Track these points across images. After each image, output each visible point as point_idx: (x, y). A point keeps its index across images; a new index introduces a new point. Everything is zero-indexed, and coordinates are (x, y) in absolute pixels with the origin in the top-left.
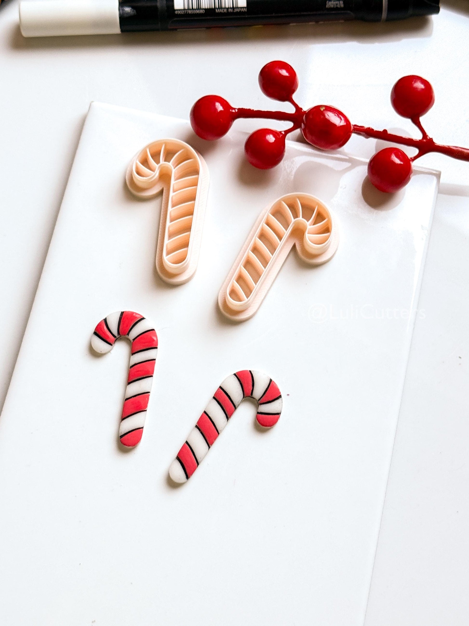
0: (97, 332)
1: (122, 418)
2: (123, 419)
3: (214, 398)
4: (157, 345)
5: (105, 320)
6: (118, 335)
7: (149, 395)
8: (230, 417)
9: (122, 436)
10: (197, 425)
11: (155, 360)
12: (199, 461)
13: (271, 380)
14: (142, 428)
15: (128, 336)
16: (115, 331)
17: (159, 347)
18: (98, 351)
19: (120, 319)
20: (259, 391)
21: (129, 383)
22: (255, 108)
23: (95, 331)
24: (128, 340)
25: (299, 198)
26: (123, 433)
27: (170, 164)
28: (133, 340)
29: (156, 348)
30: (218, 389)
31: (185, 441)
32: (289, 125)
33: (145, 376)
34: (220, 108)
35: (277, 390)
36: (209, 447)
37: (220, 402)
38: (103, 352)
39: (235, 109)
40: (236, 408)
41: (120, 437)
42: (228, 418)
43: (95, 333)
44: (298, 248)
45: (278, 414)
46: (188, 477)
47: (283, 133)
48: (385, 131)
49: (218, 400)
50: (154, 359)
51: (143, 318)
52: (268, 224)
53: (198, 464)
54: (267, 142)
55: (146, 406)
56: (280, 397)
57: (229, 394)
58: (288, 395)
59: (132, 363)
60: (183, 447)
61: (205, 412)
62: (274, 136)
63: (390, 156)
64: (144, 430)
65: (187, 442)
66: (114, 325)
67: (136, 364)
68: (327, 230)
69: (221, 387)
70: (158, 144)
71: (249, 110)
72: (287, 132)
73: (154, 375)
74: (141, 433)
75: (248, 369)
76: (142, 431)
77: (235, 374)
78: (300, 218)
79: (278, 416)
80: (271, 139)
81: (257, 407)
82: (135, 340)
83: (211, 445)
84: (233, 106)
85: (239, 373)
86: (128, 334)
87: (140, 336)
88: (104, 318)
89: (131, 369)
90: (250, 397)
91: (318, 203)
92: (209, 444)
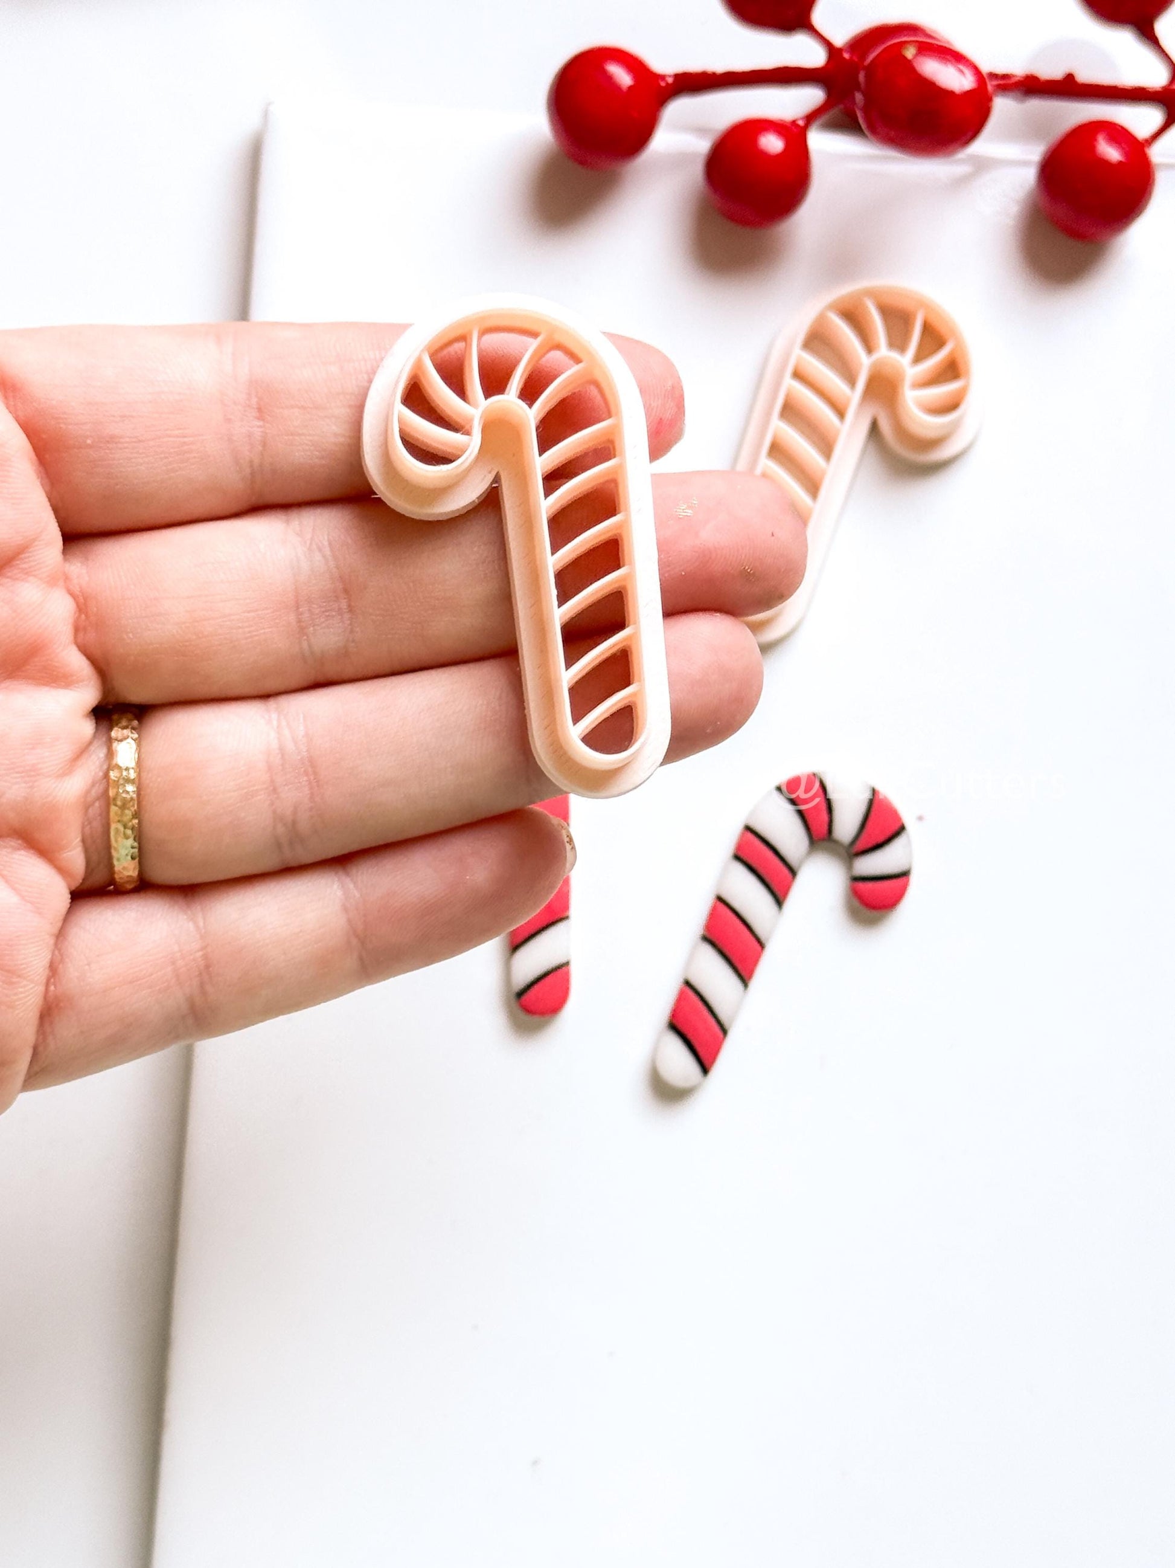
1: (509, 945)
2: (513, 947)
3: (737, 857)
8: (784, 899)
9: (520, 994)
10: (708, 935)
12: (726, 1027)
13: (874, 792)
14: (567, 964)
20: (846, 824)
22: (719, 65)
25: (871, 293)
26: (521, 986)
30: (742, 836)
31: (683, 980)
32: (810, 96)
34: (623, 77)
35: (894, 815)
36: (746, 985)
37: (754, 866)
39: (664, 77)
40: (794, 874)
41: (516, 996)
42: (779, 901)
44: (885, 427)
45: (905, 874)
46: (705, 1070)
47: (801, 123)
49: (750, 862)
52: (798, 375)
53: (725, 1032)
54: (764, 155)
55: (566, 906)
56: (902, 828)
57: (773, 842)
58: (921, 819)
60: (681, 994)
61: (720, 899)
62: (781, 136)
63: (1094, 147)
64: (572, 967)
65: (688, 983)
68: (952, 370)
69: (748, 829)
71: (704, 72)
72: (810, 119)
74: (566, 978)
75: (810, 770)
76: (568, 973)
77: (778, 789)
78: (883, 351)
79: (904, 878)
80: (772, 143)
81: (849, 866)
83: (750, 977)
84: (658, 69)
85: (787, 783)
90: (823, 840)
91: (923, 304)
92: (745, 978)
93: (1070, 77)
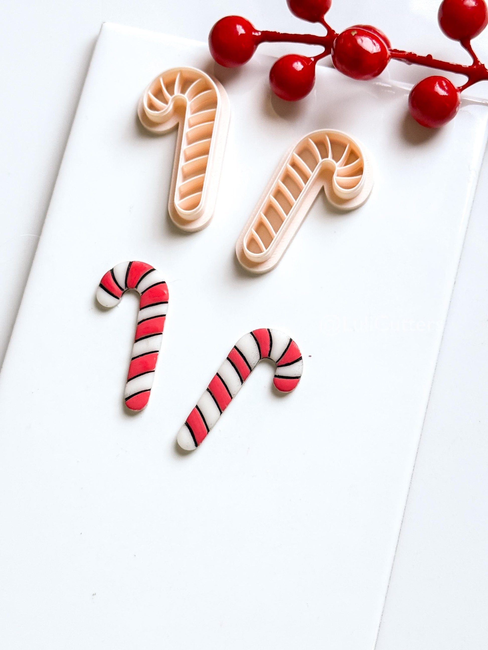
0: (103, 285)
1: (128, 378)
2: (129, 380)
3: (228, 359)
4: (168, 299)
5: (112, 271)
6: (126, 288)
7: (157, 355)
8: (245, 380)
9: (127, 399)
10: (209, 388)
11: (165, 315)
12: (209, 428)
13: (291, 340)
14: (150, 390)
15: (137, 288)
16: (122, 284)
17: (170, 301)
18: (104, 305)
19: (128, 269)
20: (277, 352)
21: (136, 341)
22: (281, 30)
23: (101, 283)
24: (136, 293)
25: (329, 134)
26: (128, 396)
27: (186, 96)
28: (141, 293)
29: (167, 303)
30: (233, 349)
31: (196, 405)
32: (320, 49)
33: (153, 334)
34: (241, 30)
35: (297, 351)
36: (221, 413)
37: (234, 363)
38: (108, 306)
39: (257, 31)
40: (251, 370)
41: (125, 399)
42: (242, 381)
43: (101, 286)
44: (327, 191)
45: (298, 378)
46: (197, 445)
47: (313, 59)
48: (429, 56)
49: (232, 361)
50: (165, 314)
51: (153, 270)
52: (292, 164)
53: (208, 431)
54: (294, 70)
55: (154, 367)
56: (301, 358)
57: (244, 355)
58: (310, 356)
59: (140, 319)
60: (193, 411)
61: (218, 374)
62: (303, 64)
63: (433, 87)
64: (152, 392)
65: (197, 407)
66: (121, 277)
67: (144, 320)
68: (359, 171)
69: (235, 347)
70: (173, 72)
71: (275, 32)
72: (317, 58)
73: (164, 332)
74: (148, 395)
75: (266, 327)
76: (149, 394)
77: (251, 333)
78: (330, 159)
79: (297, 379)
80: (298, 66)
81: (275, 370)
82: (144, 294)
83: (224, 410)
84: (257, 27)
85: (256, 331)
86: (136, 287)
87: (149, 289)
88: (111, 268)
89: (139, 325)
90: (267, 358)
91: (351, 142)
92: (221, 409)
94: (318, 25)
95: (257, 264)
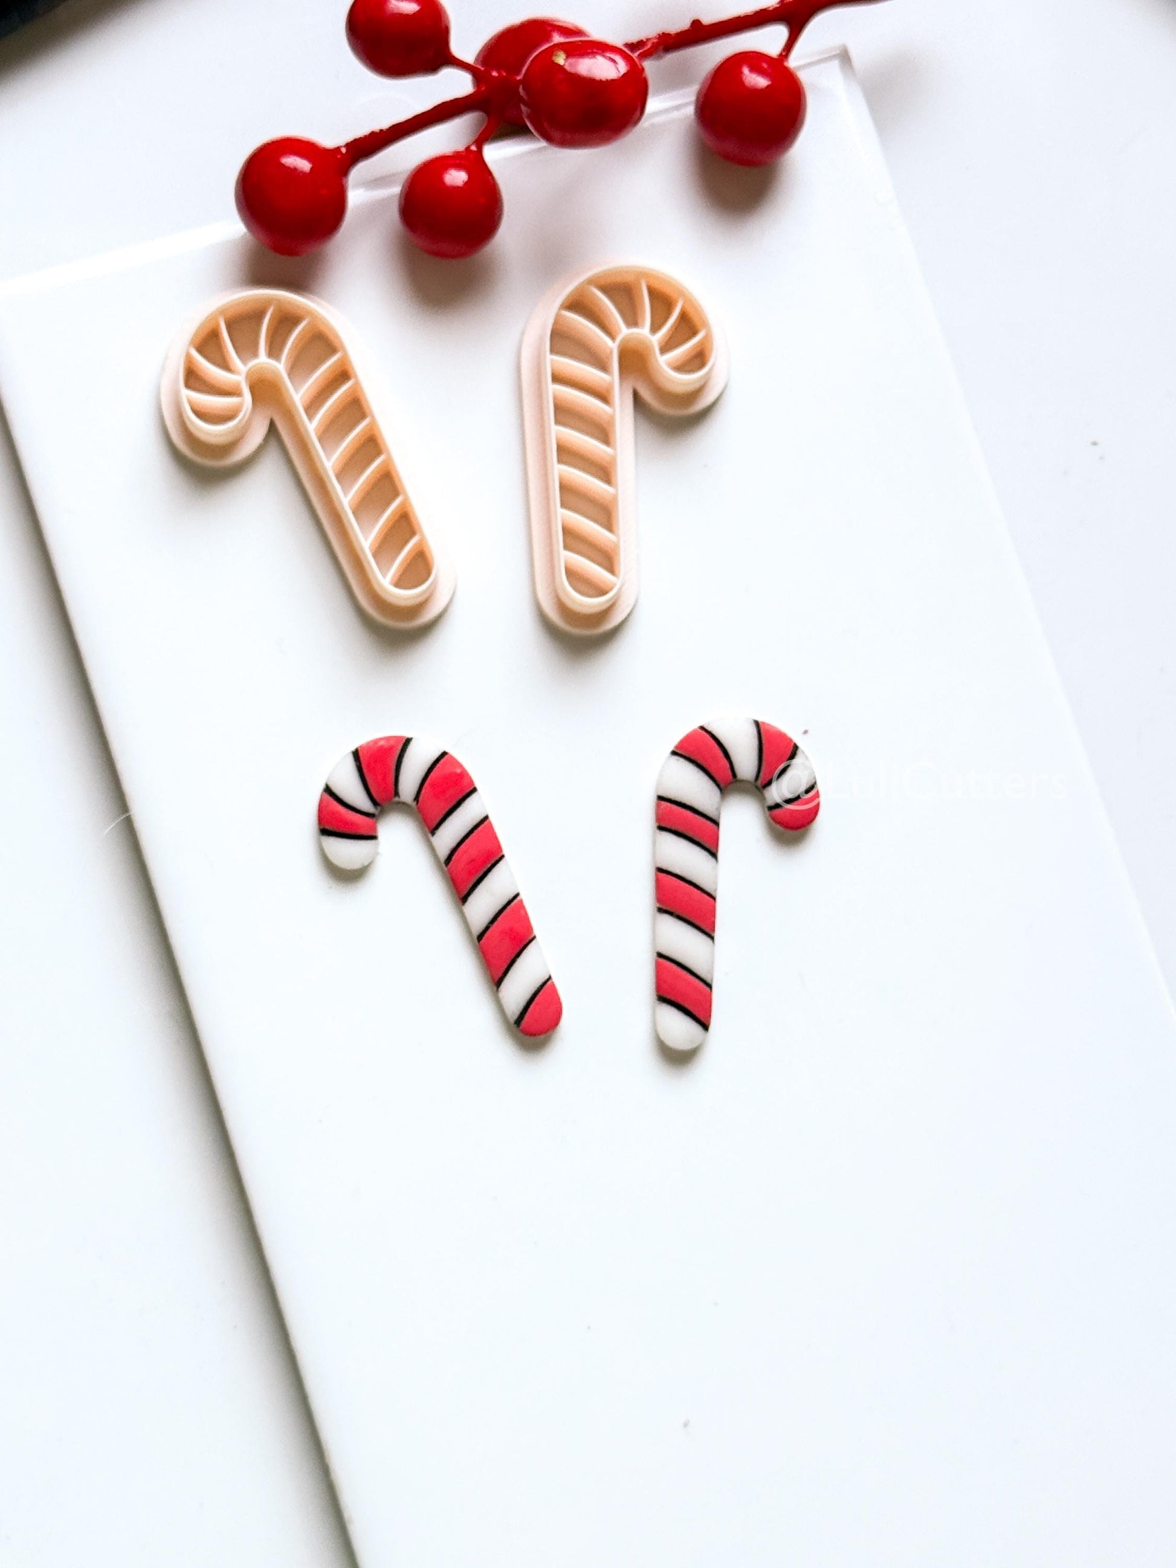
0: (328, 827)
1: (493, 984)
2: (496, 985)
3: (661, 828)
4: (471, 782)
5: (328, 790)
6: (376, 809)
7: (521, 901)
8: (717, 849)
9: (519, 1021)
10: (661, 906)
11: (486, 818)
12: (709, 981)
13: (757, 723)
14: (550, 978)
15: (399, 797)
16: (365, 804)
17: (477, 784)
18: (356, 866)
19: (360, 769)
20: (745, 761)
21: (464, 899)
22: (384, 122)
23: (322, 827)
24: (403, 807)
25: (591, 282)
26: (516, 1015)
27: (263, 358)
28: (415, 800)
29: (474, 790)
30: (658, 806)
31: (656, 954)
33: (489, 865)
35: (782, 738)
36: (712, 938)
37: (680, 830)
38: (366, 864)
39: (338, 150)
40: (716, 823)
41: (515, 1025)
42: (714, 855)
43: (325, 832)
44: (646, 394)
45: (812, 787)
46: (705, 1027)
47: (473, 148)
49: (673, 828)
50: (483, 816)
51: (408, 741)
52: (557, 379)
53: (710, 986)
54: (455, 189)
55: (529, 928)
56: (796, 748)
57: (688, 803)
58: (806, 732)
59: (443, 852)
60: (658, 967)
61: (659, 869)
62: (459, 167)
64: (555, 980)
65: (660, 955)
66: (353, 791)
67: (453, 851)
69: (661, 798)
71: (373, 134)
72: (480, 141)
73: (506, 851)
74: (554, 991)
75: (696, 726)
76: (553, 985)
77: (674, 753)
78: (624, 331)
79: (813, 792)
80: (457, 177)
81: (762, 799)
82: (421, 798)
83: (714, 930)
84: (329, 144)
85: (679, 745)
86: (397, 794)
87: (425, 784)
88: (322, 787)
89: (449, 866)
90: (733, 782)
91: (643, 274)
92: (708, 932)
93: (696, 23)
94: (448, 73)
95: (604, 614)
